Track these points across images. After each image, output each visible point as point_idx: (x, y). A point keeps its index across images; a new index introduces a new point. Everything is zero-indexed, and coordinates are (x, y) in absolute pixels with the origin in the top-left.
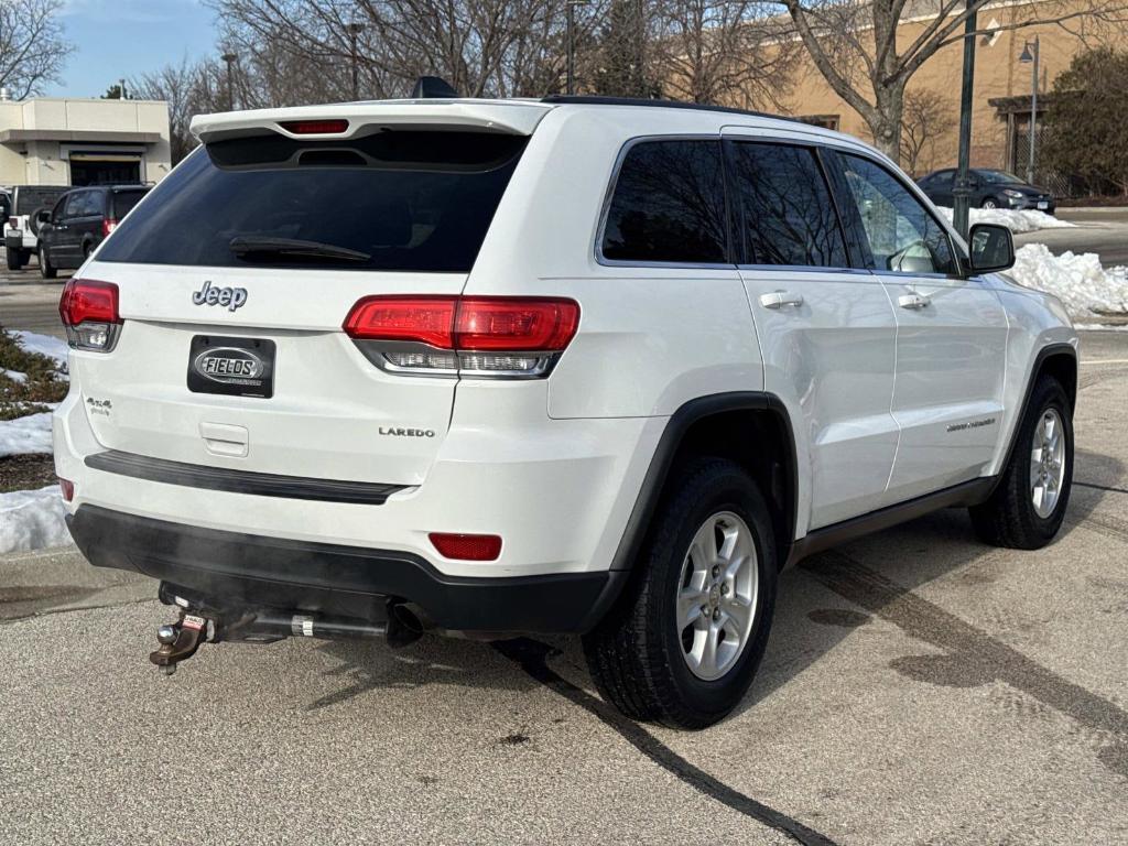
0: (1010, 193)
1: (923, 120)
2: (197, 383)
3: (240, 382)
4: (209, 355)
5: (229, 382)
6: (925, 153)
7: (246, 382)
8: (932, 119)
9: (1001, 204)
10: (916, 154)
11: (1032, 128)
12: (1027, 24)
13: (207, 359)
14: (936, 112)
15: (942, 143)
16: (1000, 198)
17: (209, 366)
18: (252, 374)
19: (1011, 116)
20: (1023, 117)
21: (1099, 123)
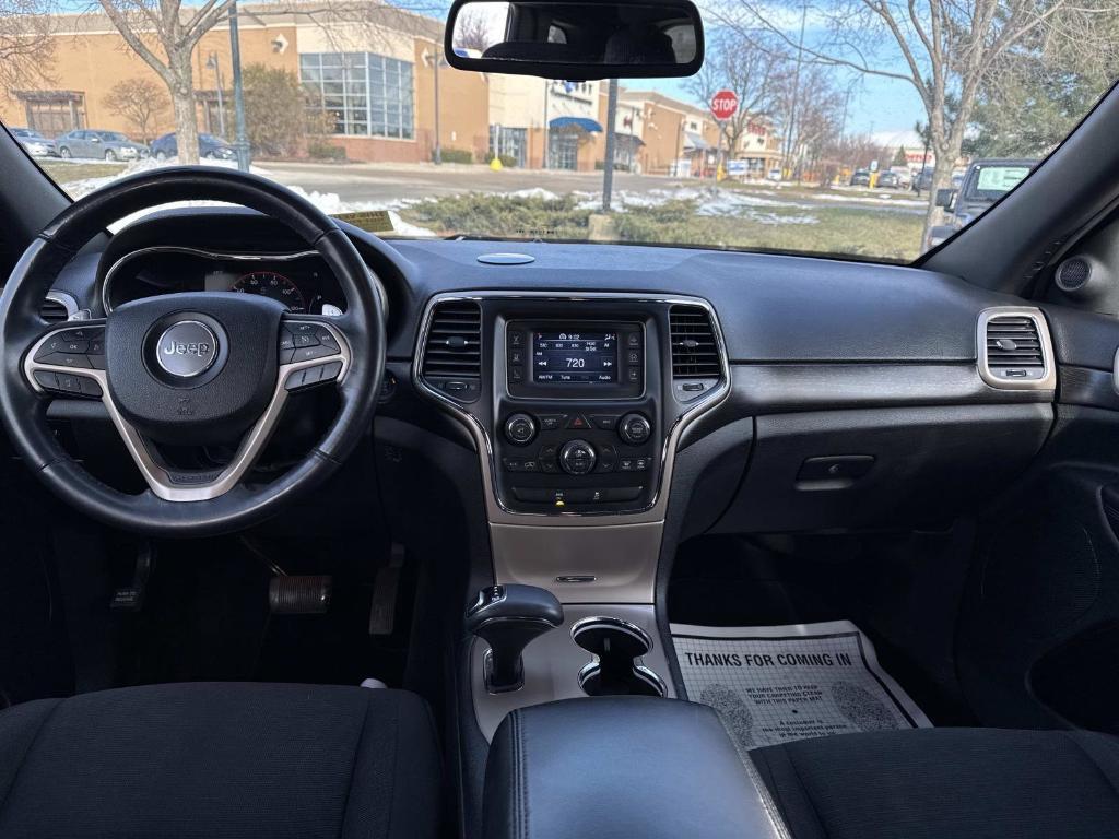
0: (223, 150)
1: (147, 100)
6: (151, 121)
8: (153, 100)
9: (219, 157)
10: (145, 122)
11: (220, 110)
12: (285, 13)
14: (155, 95)
15: (162, 116)
16: (217, 152)
19: (205, 103)
20: (213, 103)
21: (263, 111)
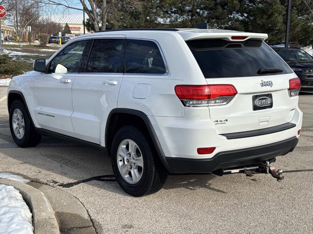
2: (256, 108)
3: (266, 105)
4: (258, 100)
5: (263, 106)
7: (267, 105)
13: (258, 101)
17: (259, 103)
18: (269, 103)
